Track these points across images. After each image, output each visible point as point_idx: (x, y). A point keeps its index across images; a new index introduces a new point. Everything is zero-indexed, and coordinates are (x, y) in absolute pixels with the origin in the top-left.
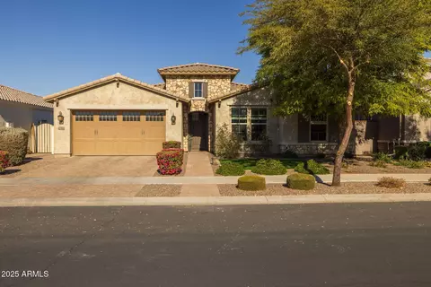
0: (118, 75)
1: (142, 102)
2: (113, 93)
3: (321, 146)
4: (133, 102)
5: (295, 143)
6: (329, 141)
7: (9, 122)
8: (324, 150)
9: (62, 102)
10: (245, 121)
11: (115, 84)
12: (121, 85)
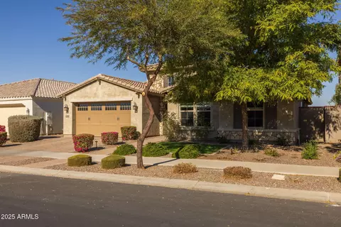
0: (100, 75)
1: (115, 95)
2: (97, 90)
3: (257, 132)
4: (109, 95)
5: (231, 129)
6: (266, 128)
7: (48, 112)
8: (260, 137)
9: (68, 97)
10: (192, 109)
11: (98, 82)
12: (102, 83)
